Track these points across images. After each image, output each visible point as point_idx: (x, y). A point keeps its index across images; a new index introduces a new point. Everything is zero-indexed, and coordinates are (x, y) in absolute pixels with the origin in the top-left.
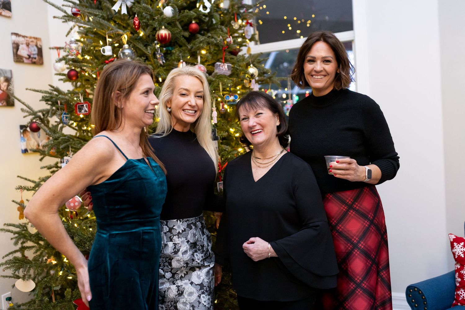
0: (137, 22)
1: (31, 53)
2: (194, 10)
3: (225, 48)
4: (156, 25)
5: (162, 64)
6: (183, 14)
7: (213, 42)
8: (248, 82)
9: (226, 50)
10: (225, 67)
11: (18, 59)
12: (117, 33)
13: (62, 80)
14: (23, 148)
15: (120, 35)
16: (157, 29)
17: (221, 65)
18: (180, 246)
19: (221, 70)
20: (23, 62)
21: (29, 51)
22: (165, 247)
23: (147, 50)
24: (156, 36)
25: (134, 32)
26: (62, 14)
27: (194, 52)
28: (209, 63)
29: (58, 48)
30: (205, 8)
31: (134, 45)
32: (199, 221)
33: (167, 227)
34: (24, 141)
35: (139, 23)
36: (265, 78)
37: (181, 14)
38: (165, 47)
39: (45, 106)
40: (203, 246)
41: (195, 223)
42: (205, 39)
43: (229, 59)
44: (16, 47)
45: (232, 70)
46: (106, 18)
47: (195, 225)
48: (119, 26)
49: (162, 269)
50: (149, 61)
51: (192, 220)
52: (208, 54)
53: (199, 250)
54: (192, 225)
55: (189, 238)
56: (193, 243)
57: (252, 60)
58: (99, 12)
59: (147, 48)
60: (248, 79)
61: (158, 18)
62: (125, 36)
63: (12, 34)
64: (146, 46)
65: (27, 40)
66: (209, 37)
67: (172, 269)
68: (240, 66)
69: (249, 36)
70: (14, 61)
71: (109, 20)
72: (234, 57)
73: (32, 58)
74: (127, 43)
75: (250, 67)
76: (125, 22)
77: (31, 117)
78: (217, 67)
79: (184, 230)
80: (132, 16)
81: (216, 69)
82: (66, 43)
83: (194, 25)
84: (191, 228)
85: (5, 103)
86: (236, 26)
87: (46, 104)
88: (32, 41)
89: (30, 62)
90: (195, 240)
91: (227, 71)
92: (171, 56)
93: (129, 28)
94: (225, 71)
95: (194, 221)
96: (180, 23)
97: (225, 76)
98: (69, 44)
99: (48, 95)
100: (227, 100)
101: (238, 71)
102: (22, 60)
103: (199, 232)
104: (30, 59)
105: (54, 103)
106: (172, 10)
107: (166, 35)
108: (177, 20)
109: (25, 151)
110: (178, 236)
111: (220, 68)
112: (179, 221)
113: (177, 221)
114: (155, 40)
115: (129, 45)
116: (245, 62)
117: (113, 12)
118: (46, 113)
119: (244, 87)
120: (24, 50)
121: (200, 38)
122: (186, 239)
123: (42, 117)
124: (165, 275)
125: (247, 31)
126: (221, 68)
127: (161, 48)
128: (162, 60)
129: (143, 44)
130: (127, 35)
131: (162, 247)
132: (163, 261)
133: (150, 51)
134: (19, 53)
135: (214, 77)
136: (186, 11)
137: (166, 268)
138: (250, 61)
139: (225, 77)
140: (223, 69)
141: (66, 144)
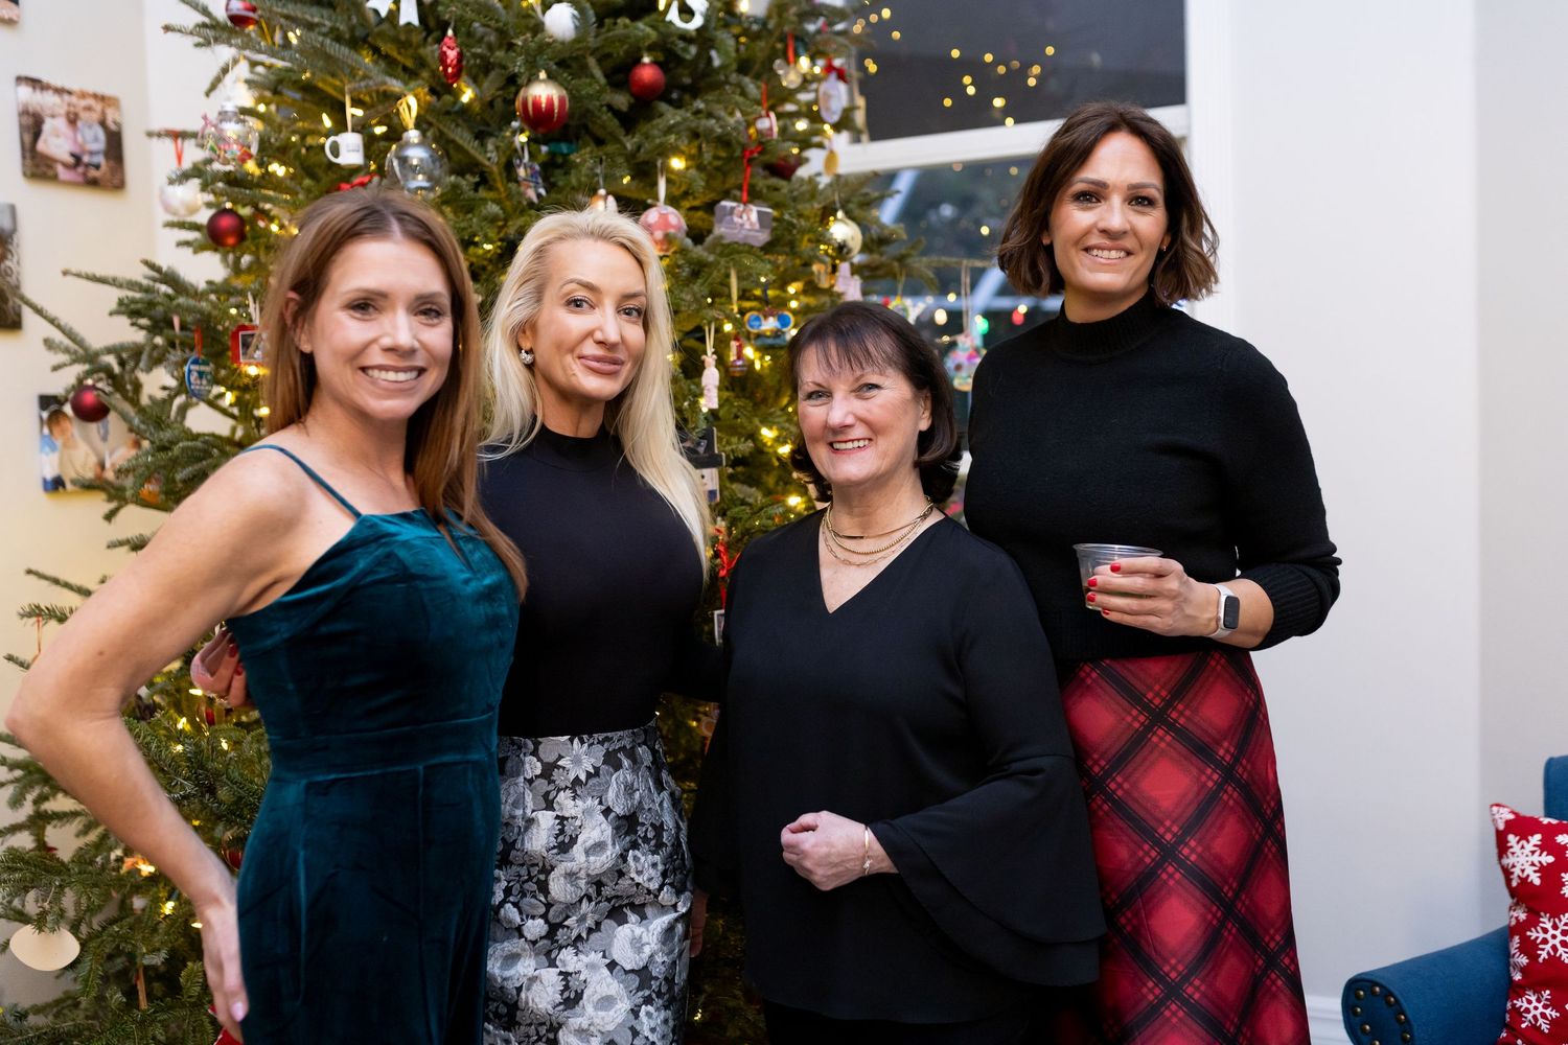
0: (452, 54)
1: (81, 146)
2: (647, 19)
3: (752, 152)
4: (518, 66)
5: (535, 200)
6: (609, 31)
7: (712, 130)
8: (826, 272)
9: (755, 159)
10: (749, 219)
11: (37, 166)
12: (383, 88)
13: (187, 243)
14: (50, 475)
15: (393, 98)
16: (522, 80)
17: (736, 212)
18: (580, 827)
19: (736, 228)
20: (54, 178)
21: (75, 141)
22: (527, 829)
23: (486, 152)
24: (518, 104)
25: (441, 88)
26: (194, 18)
27: (646, 163)
28: (696, 203)
29: (178, 135)
30: (686, 11)
31: (440, 131)
32: (645, 743)
33: (535, 759)
34: (53, 448)
35: (460, 56)
36: (884, 259)
37: (604, 30)
38: (545, 144)
39: (129, 333)
40: (659, 829)
41: (633, 748)
42: (685, 120)
43: (765, 191)
44: (33, 125)
45: (774, 230)
46: (347, 36)
47: (632, 755)
48: (391, 65)
49: (515, 905)
50: (491, 188)
51: (622, 738)
52: (693, 172)
53: (646, 840)
54: (621, 756)
55: (610, 799)
56: (624, 817)
57: (843, 195)
58: (322, 17)
59: (483, 145)
60: (828, 260)
61: (525, 41)
62: (412, 100)
63: (20, 80)
64: (481, 136)
65: (69, 105)
66: (697, 112)
67: (549, 906)
68: (800, 216)
69: (834, 113)
70: (25, 174)
71: (356, 42)
72: (782, 183)
73: (87, 165)
74: (417, 126)
75: (836, 219)
76: (411, 51)
77: (80, 368)
78: (725, 215)
79: (592, 771)
80: (436, 34)
81: (720, 221)
82: (205, 118)
83: (647, 71)
84: (618, 766)
86: (790, 79)
87: (133, 324)
88: (89, 109)
89: (80, 179)
90: (632, 805)
91: (757, 231)
92: (567, 173)
93: (425, 74)
94: (750, 230)
95: (627, 743)
96: (600, 61)
97: (749, 249)
98: (214, 122)
99: (138, 295)
100: (755, 331)
101: (795, 232)
102: (50, 173)
103: (647, 781)
104: (81, 169)
105: (160, 325)
106: (574, 16)
107: (550, 102)
108: (589, 52)
109: (56, 485)
110: (575, 791)
111: (732, 220)
112: (576, 740)
113: (571, 741)
114: (514, 118)
115: (424, 133)
116: (819, 203)
117: (372, 17)
118: (131, 356)
119: (811, 288)
120: (58, 136)
121: (669, 116)
122: (601, 803)
123: (117, 369)
124: (524, 928)
125: (828, 97)
126: (736, 219)
127: (534, 146)
128: (536, 188)
129: (470, 129)
130: (416, 96)
131: (516, 830)
132: (520, 876)
133: (493, 155)
134: (41, 146)
135: (711, 250)
136: (623, 21)
137: (528, 899)
138: (836, 198)
139: (749, 252)
140: (742, 225)
141: (197, 467)
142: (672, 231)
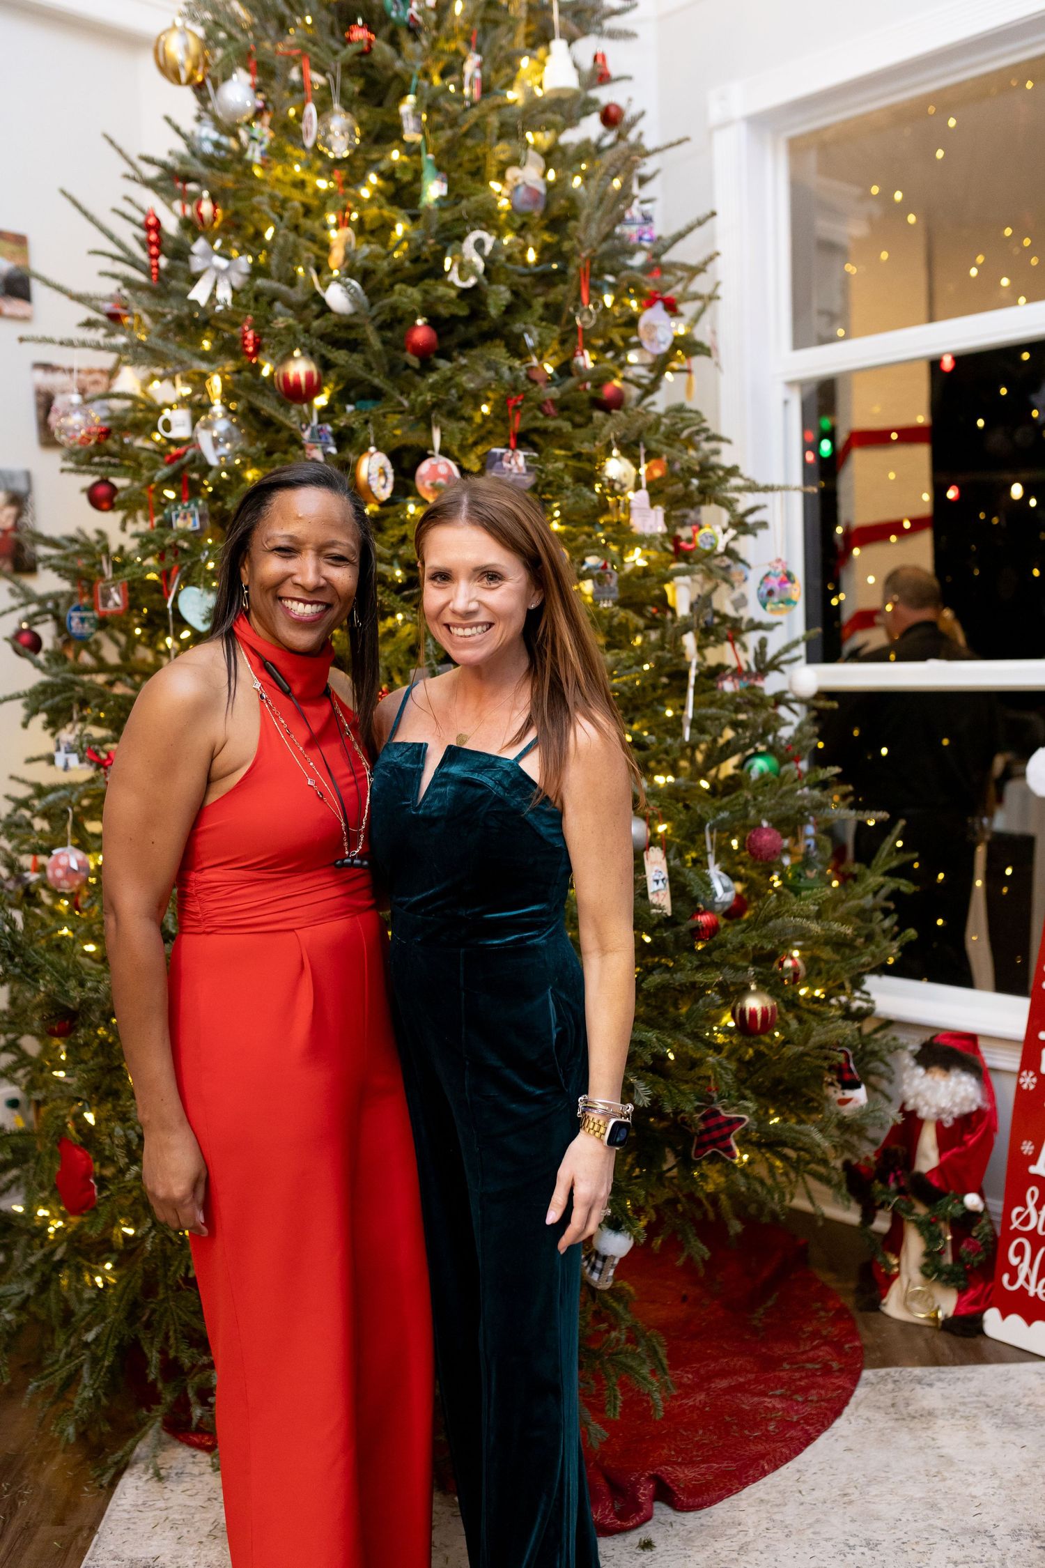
0: (250, 335)
2: (422, 283)
3: (516, 401)
9: (518, 407)
10: (517, 463)
11: (49, 436)
15: (204, 377)
17: (505, 457)
27: (422, 417)
30: (465, 268)
31: (249, 402)
35: (256, 336)
44: (46, 402)
58: (172, 307)
59: (288, 410)
62: (217, 378)
63: (35, 366)
65: (79, 381)
69: (664, 343)
70: (39, 444)
74: (222, 402)
75: (611, 457)
78: (494, 463)
81: (491, 467)
83: (421, 330)
85: (7, 566)
88: (96, 383)
91: (524, 474)
94: (519, 474)
96: (378, 328)
107: (297, 376)
108: (368, 320)
111: (502, 465)
115: (228, 407)
125: (652, 328)
126: (505, 464)
130: (221, 374)
134: (52, 418)
136: (400, 288)
138: (612, 436)
140: (510, 470)
141: (57, 699)
142: (441, 481)
